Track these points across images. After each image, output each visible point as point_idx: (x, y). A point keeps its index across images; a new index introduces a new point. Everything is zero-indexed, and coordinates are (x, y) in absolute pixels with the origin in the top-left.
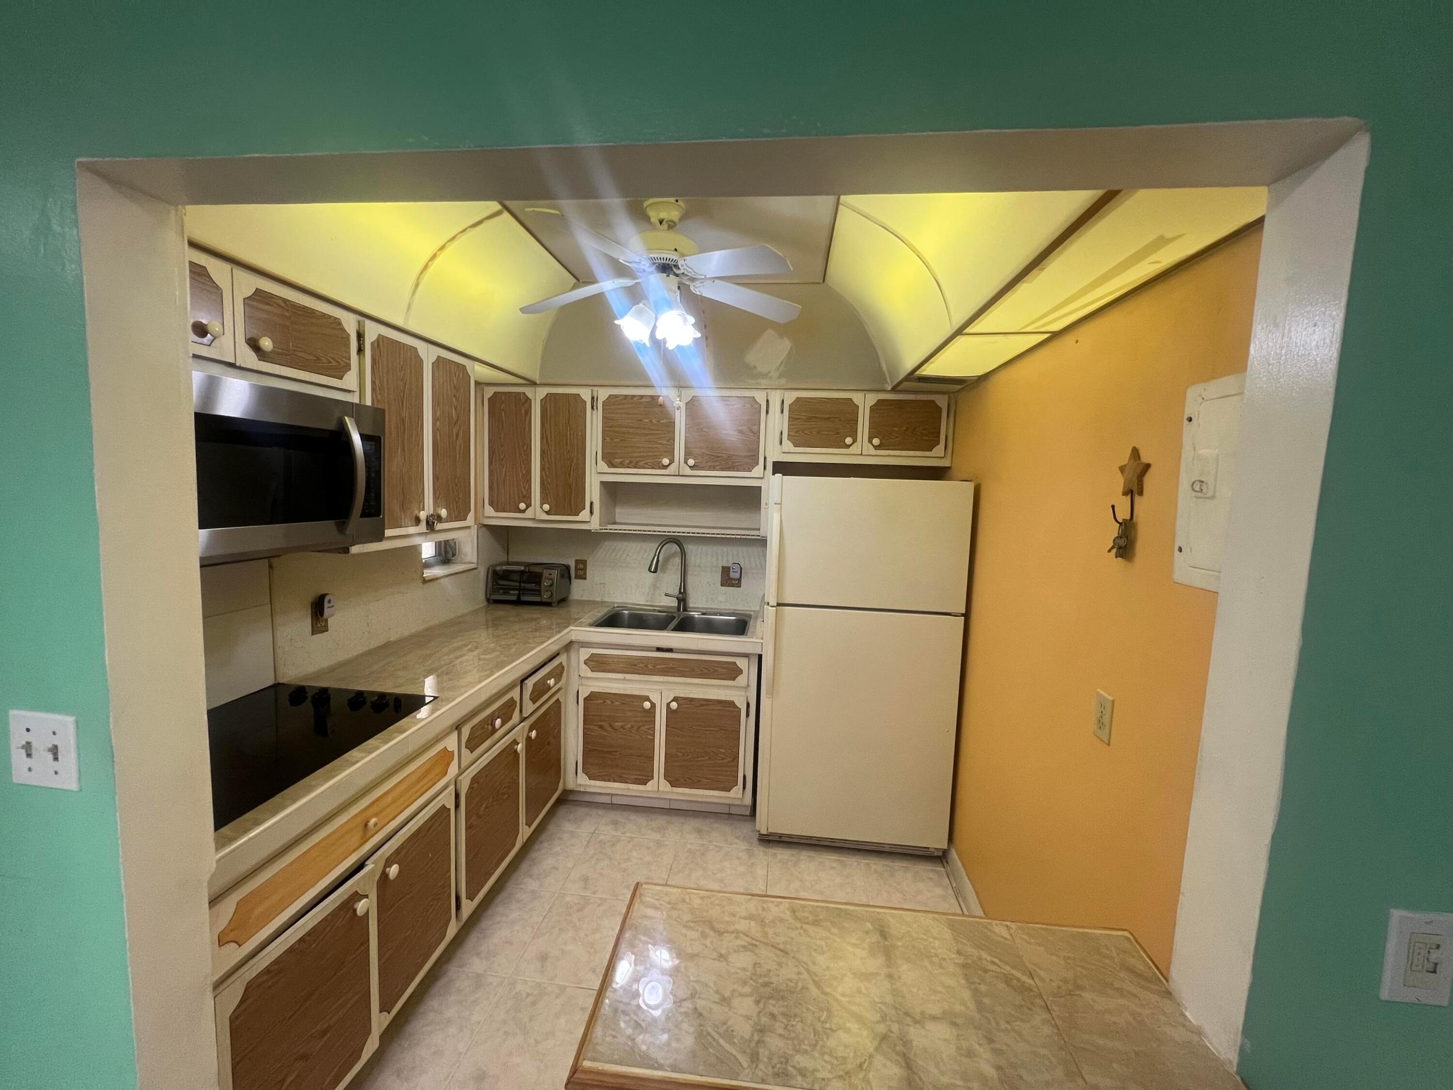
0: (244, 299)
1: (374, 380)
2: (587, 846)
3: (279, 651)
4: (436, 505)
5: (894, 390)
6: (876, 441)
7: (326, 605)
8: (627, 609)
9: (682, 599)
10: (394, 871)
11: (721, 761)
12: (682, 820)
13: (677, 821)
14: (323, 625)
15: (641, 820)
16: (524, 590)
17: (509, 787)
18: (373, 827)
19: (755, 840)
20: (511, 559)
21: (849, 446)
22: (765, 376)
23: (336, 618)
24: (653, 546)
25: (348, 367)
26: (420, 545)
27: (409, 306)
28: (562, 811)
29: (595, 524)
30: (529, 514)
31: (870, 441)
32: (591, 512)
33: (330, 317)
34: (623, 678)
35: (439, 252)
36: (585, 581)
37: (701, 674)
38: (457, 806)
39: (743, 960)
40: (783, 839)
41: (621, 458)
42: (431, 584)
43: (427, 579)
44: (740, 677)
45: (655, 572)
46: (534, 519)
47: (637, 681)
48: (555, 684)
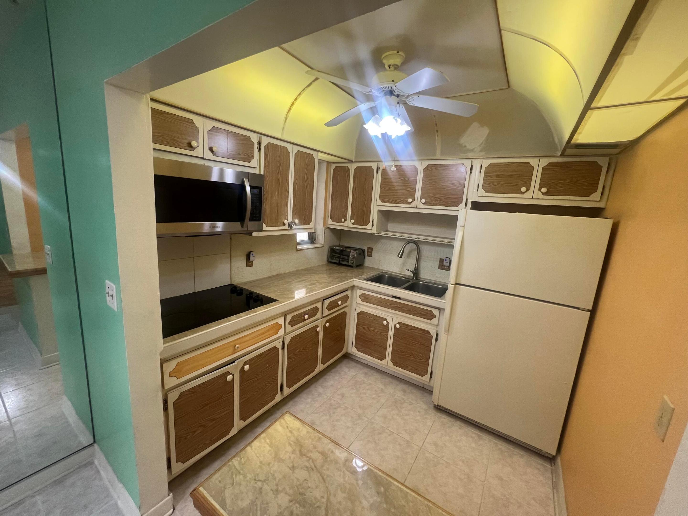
0: (208, 131)
1: (265, 162)
2: (349, 381)
3: (233, 272)
4: (294, 218)
5: (563, 155)
6: (544, 190)
7: (251, 256)
8: (387, 273)
9: (416, 272)
10: (247, 367)
11: (420, 360)
12: (398, 383)
13: (395, 382)
14: (251, 263)
15: (377, 376)
16: (342, 259)
17: (313, 345)
18: (237, 348)
19: (432, 406)
20: (341, 244)
21: (524, 193)
22: (472, 151)
23: (256, 261)
24: (402, 244)
25: (253, 157)
26: (296, 234)
27: (283, 128)
28: (345, 361)
29: (374, 231)
30: (346, 224)
31: (540, 190)
32: (373, 225)
33: (245, 136)
34: (375, 307)
35: (295, 102)
36: (371, 258)
37: (413, 313)
38: (283, 348)
39: (301, 474)
40: (447, 411)
41: (389, 198)
42: (300, 251)
43: (298, 249)
44: (434, 319)
45: (401, 257)
46: (347, 226)
47: (381, 310)
48: (342, 304)
